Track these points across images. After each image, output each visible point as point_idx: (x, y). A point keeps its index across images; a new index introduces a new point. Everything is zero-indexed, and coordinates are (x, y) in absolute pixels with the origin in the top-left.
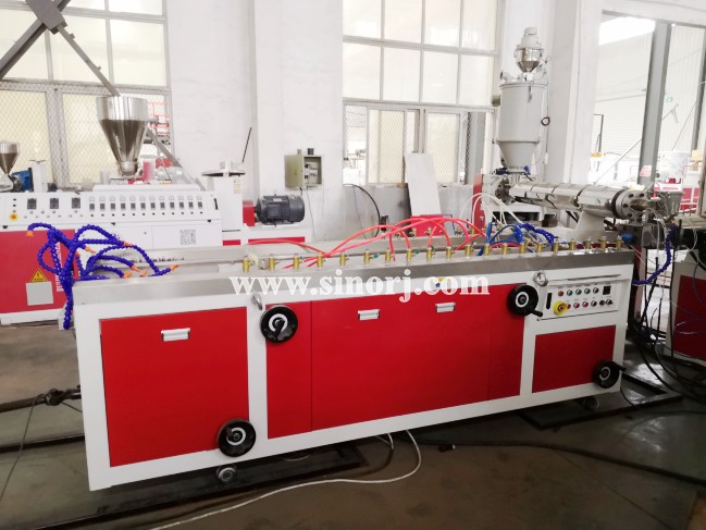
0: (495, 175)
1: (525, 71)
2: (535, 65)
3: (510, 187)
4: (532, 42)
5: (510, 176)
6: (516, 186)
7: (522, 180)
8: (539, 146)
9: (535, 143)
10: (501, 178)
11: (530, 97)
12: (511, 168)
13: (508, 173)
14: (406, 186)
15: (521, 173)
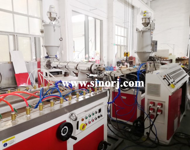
0: (45, 58)
1: (52, 21)
2: (55, 19)
3: (51, 63)
4: (53, 10)
5: (50, 59)
6: (53, 63)
7: (55, 60)
8: (60, 48)
9: (58, 47)
10: (48, 59)
11: (55, 30)
12: (50, 56)
13: (50, 58)
14: (12, 63)
15: (54, 58)
